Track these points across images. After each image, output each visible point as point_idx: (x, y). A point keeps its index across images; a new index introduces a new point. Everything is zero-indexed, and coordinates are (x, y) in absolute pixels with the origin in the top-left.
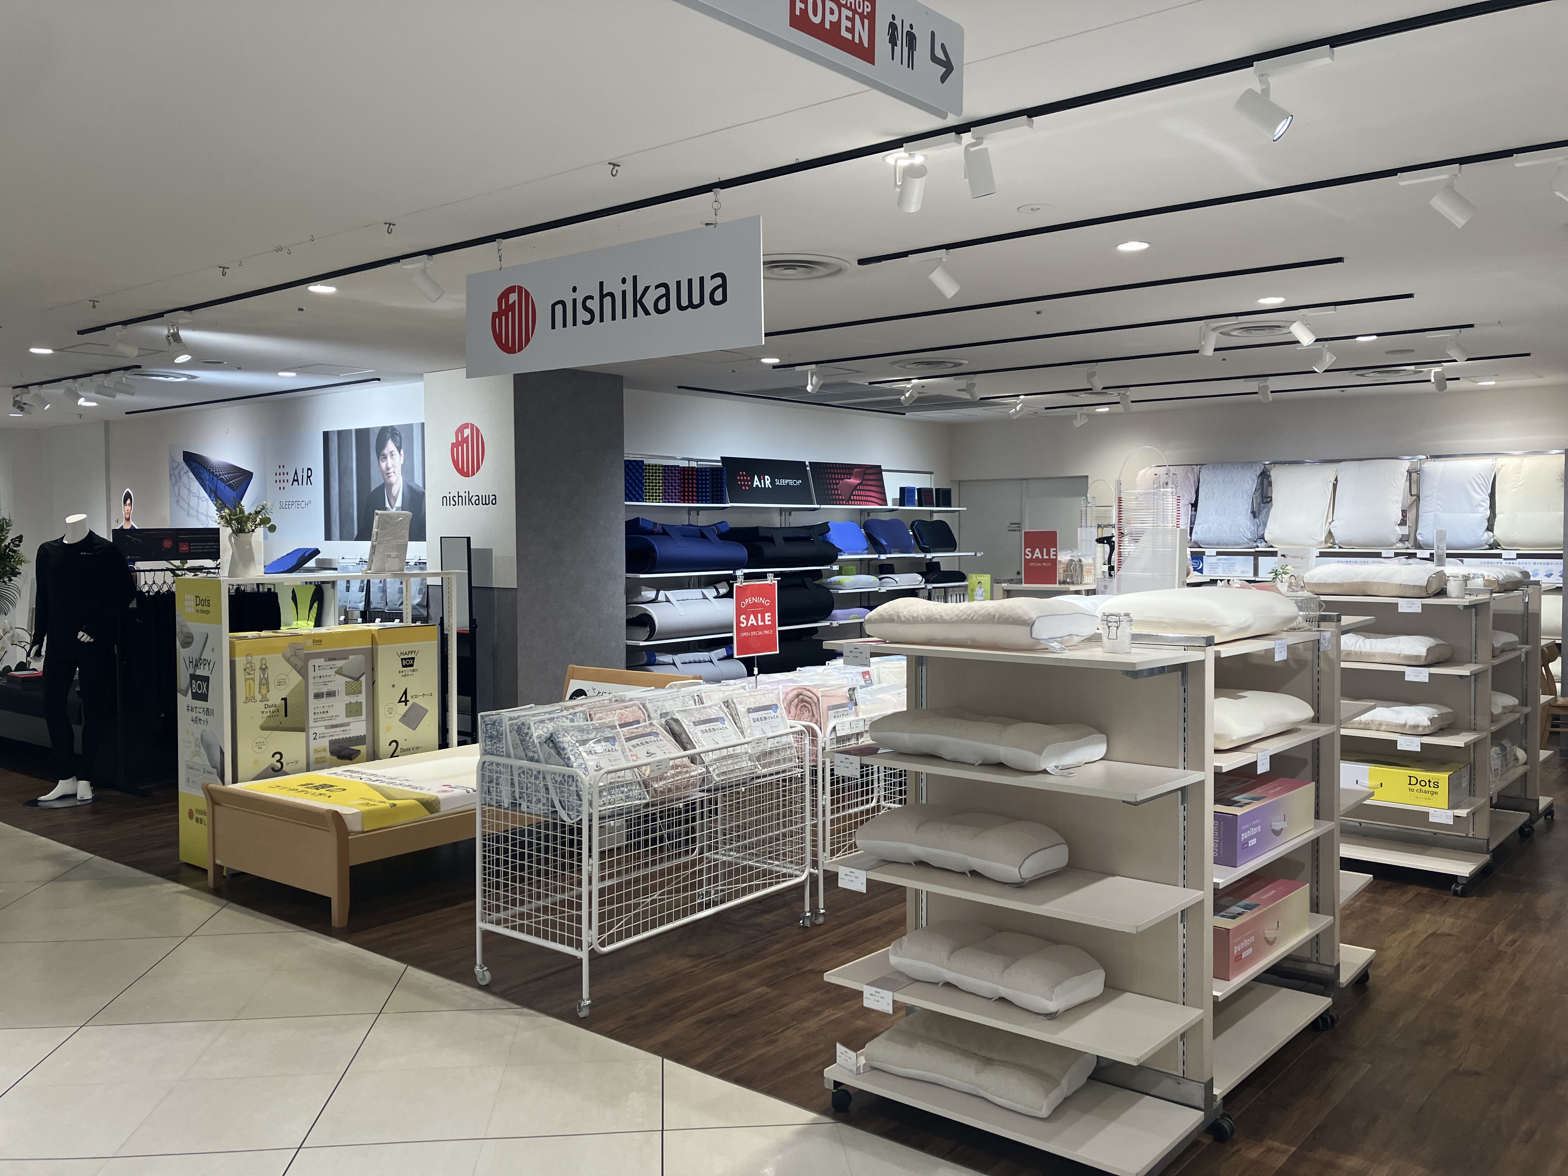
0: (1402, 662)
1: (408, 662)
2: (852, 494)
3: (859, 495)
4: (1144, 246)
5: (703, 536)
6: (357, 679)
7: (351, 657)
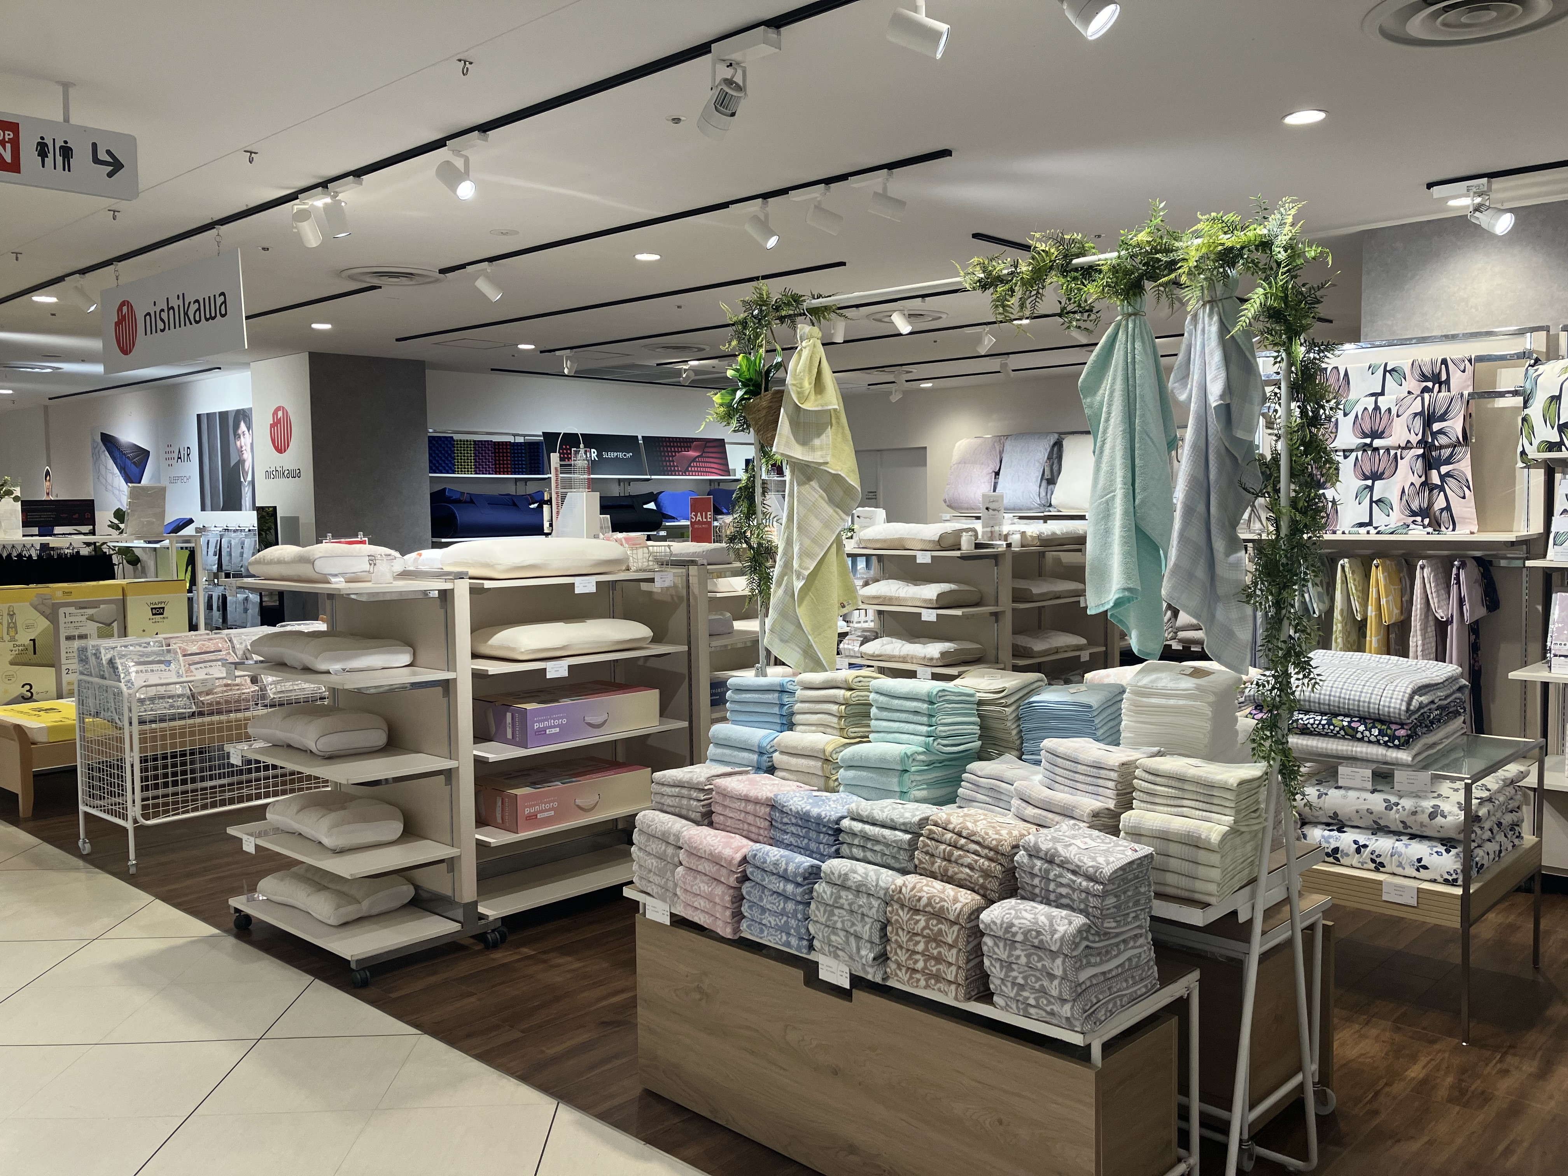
0: (923, 605)
1: (158, 611)
2: (689, 466)
3: (697, 467)
4: (657, 257)
5: (515, 505)
6: (109, 625)
7: (102, 606)
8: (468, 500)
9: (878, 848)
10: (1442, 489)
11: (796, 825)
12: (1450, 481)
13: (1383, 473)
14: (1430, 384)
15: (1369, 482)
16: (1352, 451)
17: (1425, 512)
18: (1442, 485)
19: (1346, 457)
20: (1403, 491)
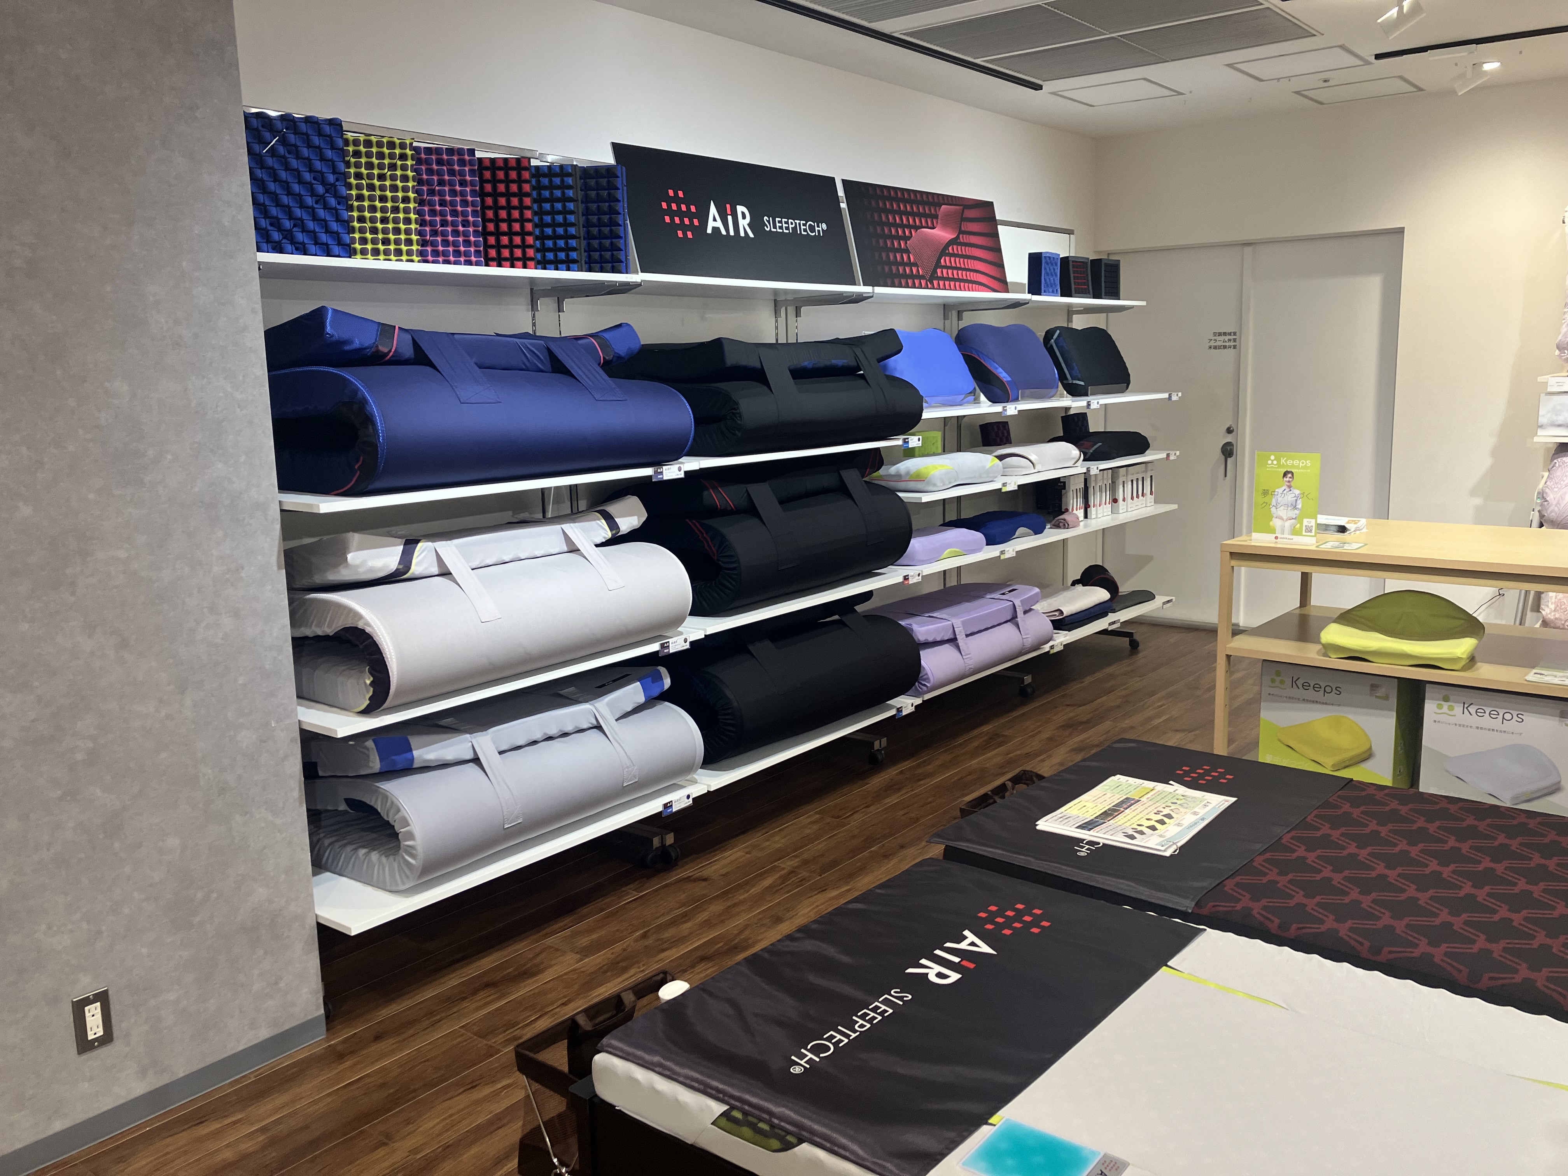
2: (938, 265)
3: (951, 268)
5: (558, 368)
8: (408, 352)
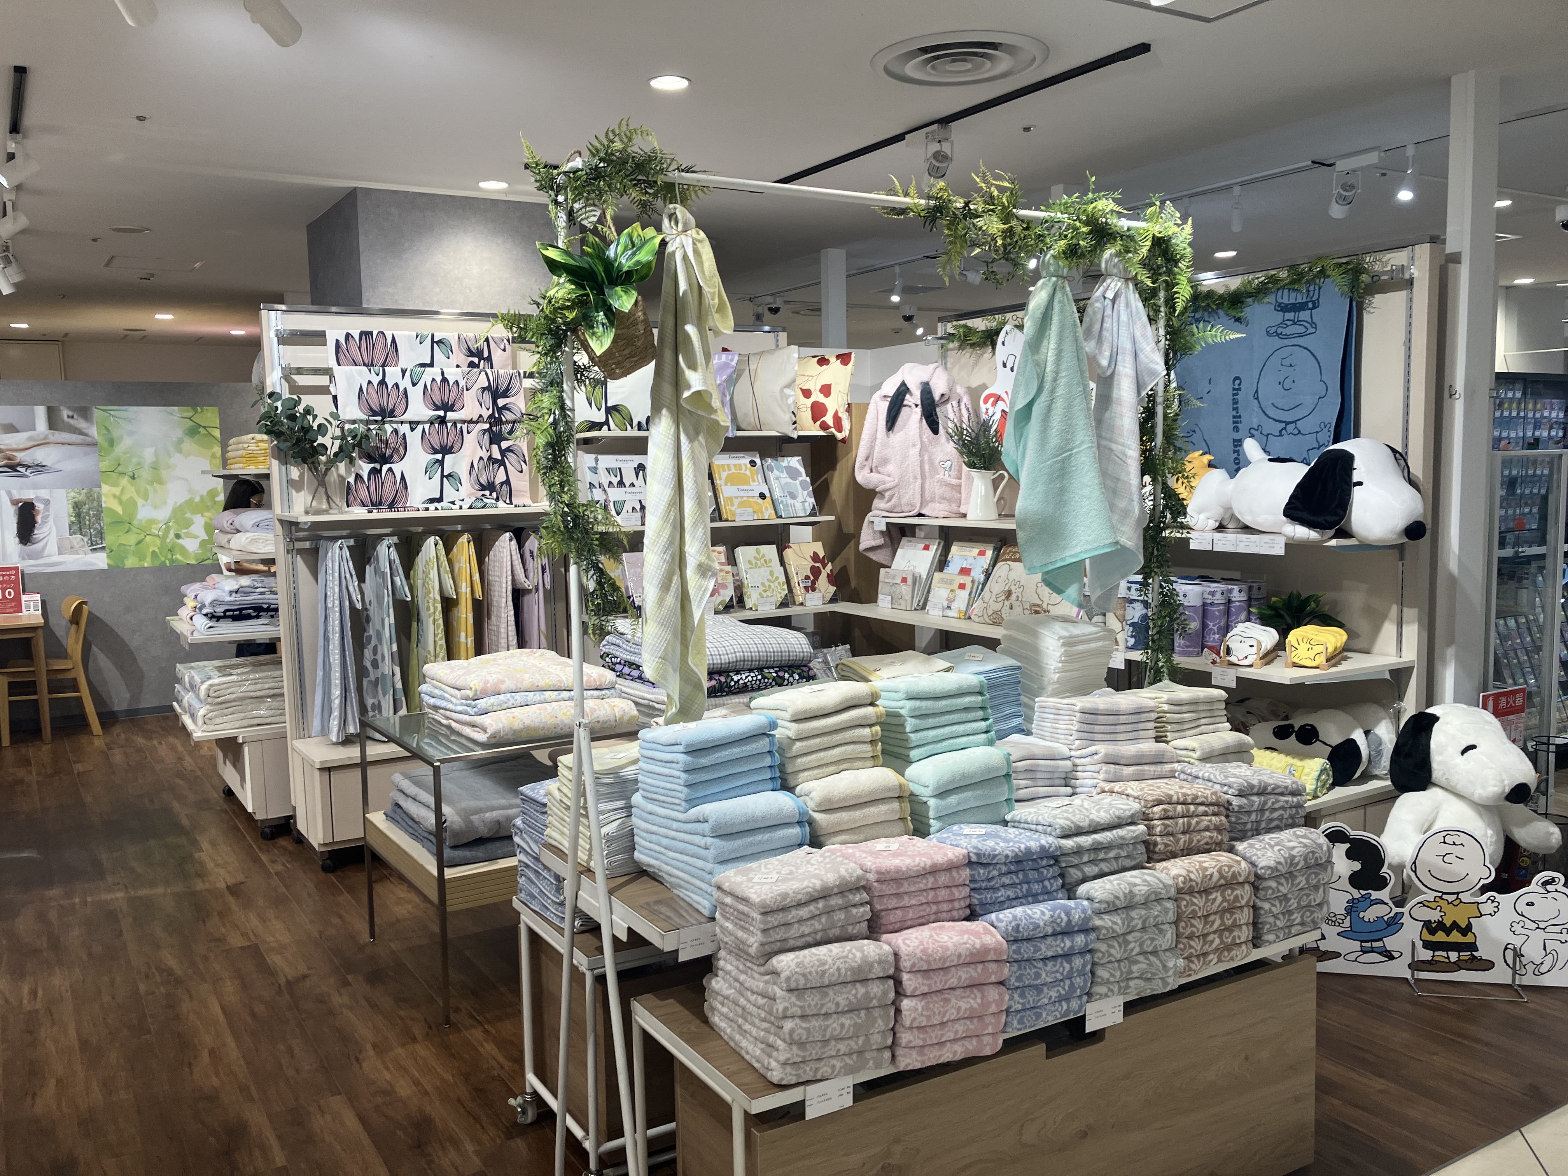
9: (1112, 854)
10: (502, 463)
11: (1010, 872)
12: (510, 455)
13: (452, 447)
14: (476, 360)
15: (439, 456)
16: (418, 423)
17: (490, 487)
18: (503, 460)
19: (412, 430)
20: (472, 466)
